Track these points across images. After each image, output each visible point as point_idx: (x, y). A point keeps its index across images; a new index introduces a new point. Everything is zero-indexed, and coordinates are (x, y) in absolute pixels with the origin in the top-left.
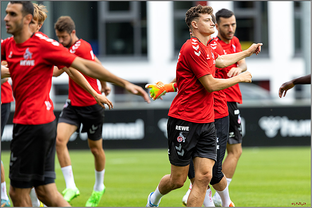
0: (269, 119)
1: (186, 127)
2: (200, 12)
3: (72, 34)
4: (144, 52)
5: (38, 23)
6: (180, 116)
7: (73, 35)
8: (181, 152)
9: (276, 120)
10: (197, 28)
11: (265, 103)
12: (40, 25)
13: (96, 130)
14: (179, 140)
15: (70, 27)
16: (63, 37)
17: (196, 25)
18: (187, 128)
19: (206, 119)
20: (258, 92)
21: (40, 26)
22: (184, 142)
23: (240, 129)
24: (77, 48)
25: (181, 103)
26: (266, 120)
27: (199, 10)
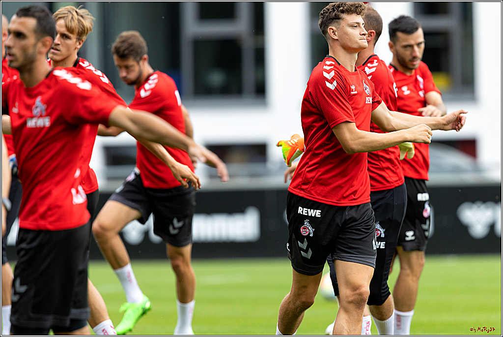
0: (475, 207)
1: (315, 211)
2: (343, 12)
3: (141, 63)
4: (260, 90)
5: (77, 38)
6: (305, 192)
7: (143, 64)
8: (306, 251)
9: (487, 208)
10: (337, 38)
11: (469, 178)
12: (81, 42)
13: (180, 228)
14: (304, 232)
15: (139, 51)
16: (127, 68)
17: (335, 34)
18: (317, 213)
19: (350, 198)
20: (456, 159)
21: (80, 44)
22: (311, 235)
23: (425, 227)
24: (153, 86)
25: (307, 170)
26: (471, 208)
27: (341, 8)
